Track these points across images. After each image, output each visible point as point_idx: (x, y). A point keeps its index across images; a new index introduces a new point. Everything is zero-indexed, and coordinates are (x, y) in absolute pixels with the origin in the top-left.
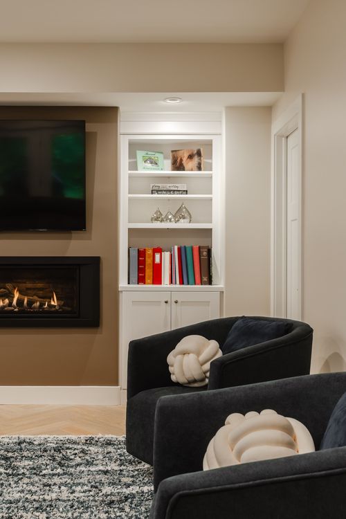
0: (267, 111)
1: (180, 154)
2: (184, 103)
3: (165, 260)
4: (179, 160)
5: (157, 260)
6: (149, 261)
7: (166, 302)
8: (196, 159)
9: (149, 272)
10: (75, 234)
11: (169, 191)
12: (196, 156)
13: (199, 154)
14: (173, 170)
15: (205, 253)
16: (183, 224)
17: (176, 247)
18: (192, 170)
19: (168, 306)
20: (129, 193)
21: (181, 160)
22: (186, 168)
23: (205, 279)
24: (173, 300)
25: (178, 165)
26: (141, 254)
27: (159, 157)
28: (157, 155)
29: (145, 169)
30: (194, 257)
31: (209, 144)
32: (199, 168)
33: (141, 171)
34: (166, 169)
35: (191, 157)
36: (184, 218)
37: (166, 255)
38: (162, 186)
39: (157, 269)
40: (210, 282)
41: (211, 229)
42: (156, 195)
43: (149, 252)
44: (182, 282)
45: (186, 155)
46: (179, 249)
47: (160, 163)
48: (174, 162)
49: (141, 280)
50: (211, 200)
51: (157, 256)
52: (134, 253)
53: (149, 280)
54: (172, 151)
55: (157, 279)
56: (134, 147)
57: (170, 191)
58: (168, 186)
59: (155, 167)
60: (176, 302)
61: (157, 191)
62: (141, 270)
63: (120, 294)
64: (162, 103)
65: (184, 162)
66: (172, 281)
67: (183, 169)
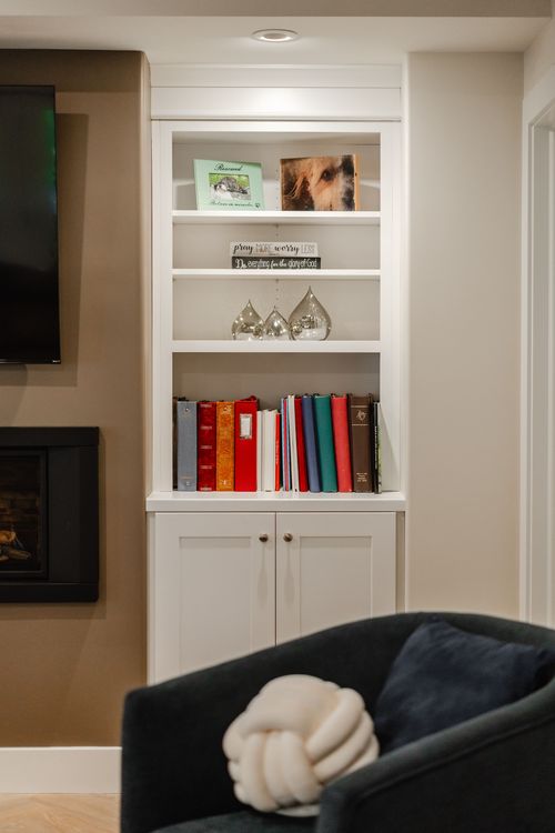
0: (512, 63)
1: (302, 167)
2: (304, 43)
3: (264, 429)
4: (299, 183)
5: (246, 431)
6: (224, 433)
7: (264, 539)
8: (340, 182)
9: (225, 461)
10: (34, 371)
11: (274, 261)
12: (341, 174)
13: (348, 167)
14: (285, 208)
15: (361, 415)
16: (309, 342)
17: (291, 401)
18: (331, 208)
19: (268, 548)
20: (174, 267)
21: (305, 183)
22: (316, 205)
23: (362, 478)
24: (282, 534)
25: (297, 196)
26: (206, 414)
27: (253, 174)
28: (246, 170)
29: (215, 206)
30: (336, 425)
31: (372, 143)
32: (349, 203)
33: (205, 211)
34: (267, 204)
35: (328, 175)
36: (312, 325)
37: (267, 419)
38: (258, 246)
39: (245, 454)
40: (373, 485)
41: (379, 354)
42: (242, 272)
43: (226, 411)
44: (306, 486)
45: (316, 172)
46: (299, 403)
47: (252, 190)
48: (288, 188)
49: (206, 480)
50: (377, 280)
51: (246, 421)
52: (189, 415)
54: (284, 161)
55: (245, 479)
56: (187, 151)
57: (278, 259)
58: (274, 247)
59: (240, 199)
60: (288, 539)
61: (246, 260)
62: (206, 456)
63: (150, 520)
64: (250, 43)
66: (280, 483)
67: (311, 207)
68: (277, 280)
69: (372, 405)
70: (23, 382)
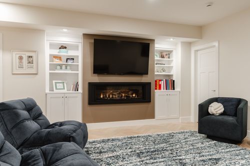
3: (162, 83)
5: (160, 83)
6: (158, 84)
7: (167, 95)
8: (168, 56)
9: (158, 87)
10: (144, 76)
13: (169, 54)
18: (167, 58)
25: (162, 57)
26: (156, 81)
27: (158, 54)
32: (169, 58)
35: (166, 55)
36: (164, 71)
37: (162, 82)
39: (160, 86)
40: (174, 89)
43: (158, 81)
44: (166, 89)
46: (166, 80)
49: (156, 89)
53: (158, 89)
55: (160, 88)
60: (169, 95)
61: (158, 64)
62: (156, 86)
65: (164, 56)
66: (164, 89)
67: (164, 58)
69: (174, 81)
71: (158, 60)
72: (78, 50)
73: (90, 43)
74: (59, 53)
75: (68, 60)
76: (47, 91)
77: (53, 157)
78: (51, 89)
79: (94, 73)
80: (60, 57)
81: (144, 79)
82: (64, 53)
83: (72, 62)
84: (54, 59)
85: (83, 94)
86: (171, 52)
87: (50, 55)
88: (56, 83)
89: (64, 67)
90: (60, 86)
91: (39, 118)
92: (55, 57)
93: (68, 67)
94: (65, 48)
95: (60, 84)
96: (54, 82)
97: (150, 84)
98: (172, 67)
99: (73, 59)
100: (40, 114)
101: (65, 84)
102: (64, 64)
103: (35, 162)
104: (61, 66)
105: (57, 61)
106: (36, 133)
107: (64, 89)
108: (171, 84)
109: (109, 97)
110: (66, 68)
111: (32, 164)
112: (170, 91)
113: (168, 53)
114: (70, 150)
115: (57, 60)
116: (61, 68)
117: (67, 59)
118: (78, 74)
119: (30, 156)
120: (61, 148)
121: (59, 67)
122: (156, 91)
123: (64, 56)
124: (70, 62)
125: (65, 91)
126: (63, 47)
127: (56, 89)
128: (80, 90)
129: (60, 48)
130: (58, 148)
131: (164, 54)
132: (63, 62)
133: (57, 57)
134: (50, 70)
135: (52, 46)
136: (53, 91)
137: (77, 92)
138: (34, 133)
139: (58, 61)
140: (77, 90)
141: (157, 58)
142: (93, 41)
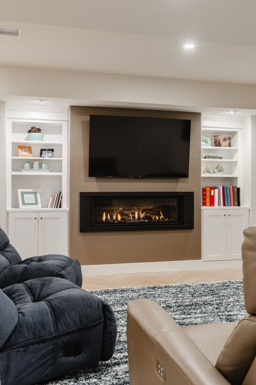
1: (218, 138)
3: (216, 193)
5: (212, 194)
6: (208, 194)
7: (224, 215)
8: (228, 141)
9: (208, 200)
10: (181, 180)
13: (230, 139)
14: (215, 146)
15: (236, 190)
17: (221, 187)
18: (225, 146)
19: (225, 217)
21: (219, 141)
23: (236, 203)
25: (217, 144)
26: (204, 190)
27: (208, 138)
28: (207, 138)
30: (231, 192)
32: (230, 145)
34: (211, 145)
35: (225, 140)
36: (220, 171)
37: (216, 191)
38: (210, 154)
39: (212, 198)
40: (239, 205)
42: (207, 159)
43: (208, 189)
44: (224, 205)
46: (223, 188)
47: (208, 142)
48: (215, 142)
49: (204, 204)
51: (212, 191)
53: (208, 204)
54: (215, 136)
55: (212, 203)
57: (214, 157)
58: (213, 155)
59: (206, 144)
60: (229, 215)
61: (209, 157)
62: (204, 199)
65: (221, 142)
66: (219, 204)
67: (221, 146)
68: (210, 162)
69: (238, 189)
70: (178, 182)
71: (209, 150)
72: (61, 133)
73: (83, 122)
74: (27, 139)
75: (44, 152)
76: (9, 207)
77: (42, 292)
78: (15, 205)
79: (90, 176)
80: (30, 148)
81: (180, 186)
82: (36, 140)
83: (50, 154)
84: (19, 150)
85: (71, 213)
86: (234, 134)
87: (13, 144)
88: (23, 193)
89: (36, 164)
90: (29, 198)
91: (7, 249)
92: (21, 147)
93: (44, 165)
94: (39, 130)
95: (30, 195)
96: (19, 191)
97: (191, 194)
98: (236, 162)
99: (52, 150)
100: (7, 244)
101: (38, 196)
102: (36, 160)
103: (21, 297)
104: (31, 163)
105: (24, 155)
106: (7, 270)
107: (36, 203)
108: (233, 196)
109: (117, 218)
110: (40, 167)
111: (18, 298)
112: (231, 209)
113: (227, 136)
114: (63, 284)
115: (24, 153)
116: (32, 167)
117: (42, 150)
118: (61, 176)
119: (13, 290)
120: (51, 282)
121: (27, 165)
122: (203, 208)
123: (36, 144)
124: (47, 156)
125: (39, 207)
126: (35, 130)
127: (24, 204)
128: (66, 206)
129: (30, 132)
130: (47, 282)
131: (221, 138)
132: (35, 156)
133: (24, 147)
134: (13, 170)
135: (16, 127)
136: (18, 207)
137: (58, 208)
138: (4, 269)
139: (26, 153)
140: (60, 207)
141: (206, 145)
142: (88, 118)
